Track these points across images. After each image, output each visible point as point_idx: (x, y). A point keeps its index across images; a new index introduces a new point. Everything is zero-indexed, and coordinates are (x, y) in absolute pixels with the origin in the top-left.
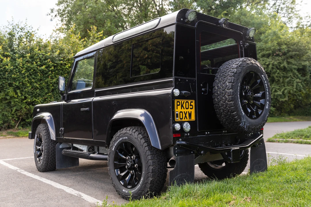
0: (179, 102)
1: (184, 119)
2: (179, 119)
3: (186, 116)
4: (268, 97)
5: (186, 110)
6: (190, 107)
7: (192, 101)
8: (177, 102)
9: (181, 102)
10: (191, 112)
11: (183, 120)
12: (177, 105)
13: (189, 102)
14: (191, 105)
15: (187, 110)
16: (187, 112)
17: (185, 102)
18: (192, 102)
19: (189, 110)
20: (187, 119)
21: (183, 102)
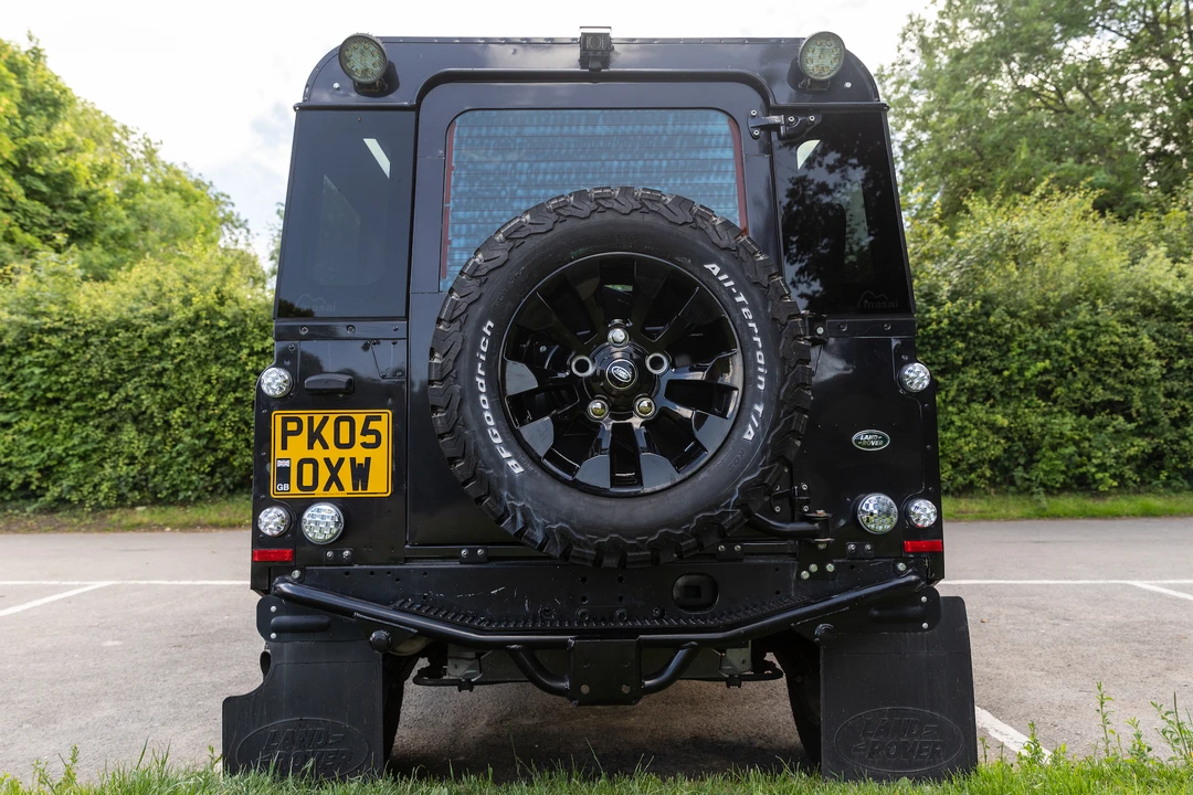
0: (300, 422)
1: (327, 488)
2: (295, 490)
3: (334, 479)
4: (762, 379)
5: (334, 454)
6: (359, 439)
7: (374, 412)
8: (285, 421)
9: (311, 420)
10: (368, 460)
11: (319, 492)
12: (286, 434)
13: (359, 418)
14: (365, 432)
15: (347, 454)
16: (341, 461)
17: (332, 418)
19: (360, 454)
20: (341, 488)
21: (318, 419)
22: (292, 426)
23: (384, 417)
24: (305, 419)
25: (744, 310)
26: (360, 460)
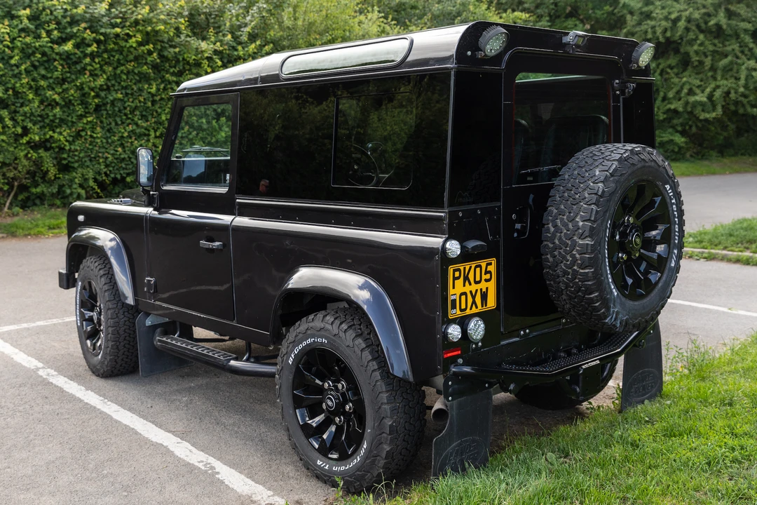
0: (459, 270)
1: (471, 309)
2: (459, 312)
3: (474, 302)
4: (677, 238)
5: (474, 287)
6: (484, 277)
7: (488, 260)
8: (454, 271)
9: (465, 268)
10: (487, 288)
11: (468, 312)
12: (455, 279)
13: (484, 265)
14: (486, 272)
15: (478, 287)
16: (477, 290)
17: (473, 266)
18: (490, 264)
19: (483, 285)
20: (477, 307)
21: (467, 268)
22: (457, 274)
23: (493, 262)
24: (462, 268)
25: (674, 206)
26: (484, 290)
